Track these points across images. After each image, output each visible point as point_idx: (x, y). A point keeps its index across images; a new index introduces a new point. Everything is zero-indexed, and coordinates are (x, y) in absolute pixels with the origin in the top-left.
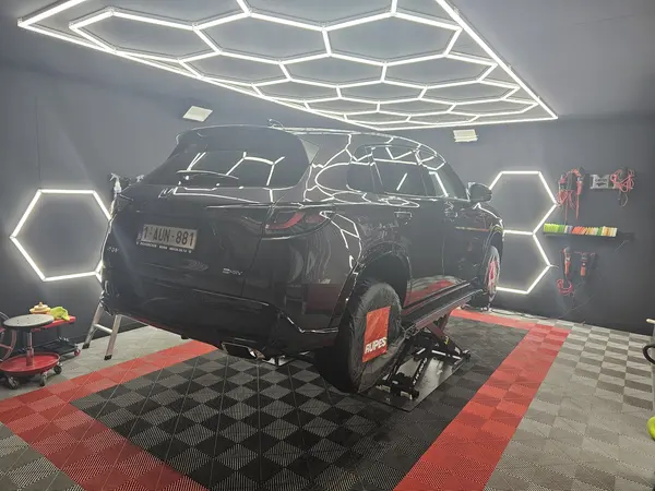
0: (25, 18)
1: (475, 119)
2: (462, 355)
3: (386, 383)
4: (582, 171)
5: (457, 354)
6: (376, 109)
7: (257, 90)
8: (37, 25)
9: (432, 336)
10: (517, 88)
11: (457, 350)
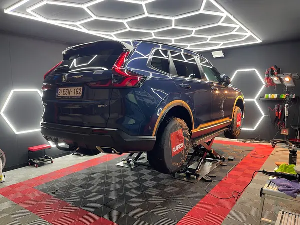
0: (7, 9)
1: (221, 45)
2: (221, 159)
3: (184, 172)
4: (276, 67)
5: (218, 159)
6: (172, 43)
7: (114, 36)
8: (13, 11)
9: (205, 150)
10: (238, 27)
11: (218, 156)
